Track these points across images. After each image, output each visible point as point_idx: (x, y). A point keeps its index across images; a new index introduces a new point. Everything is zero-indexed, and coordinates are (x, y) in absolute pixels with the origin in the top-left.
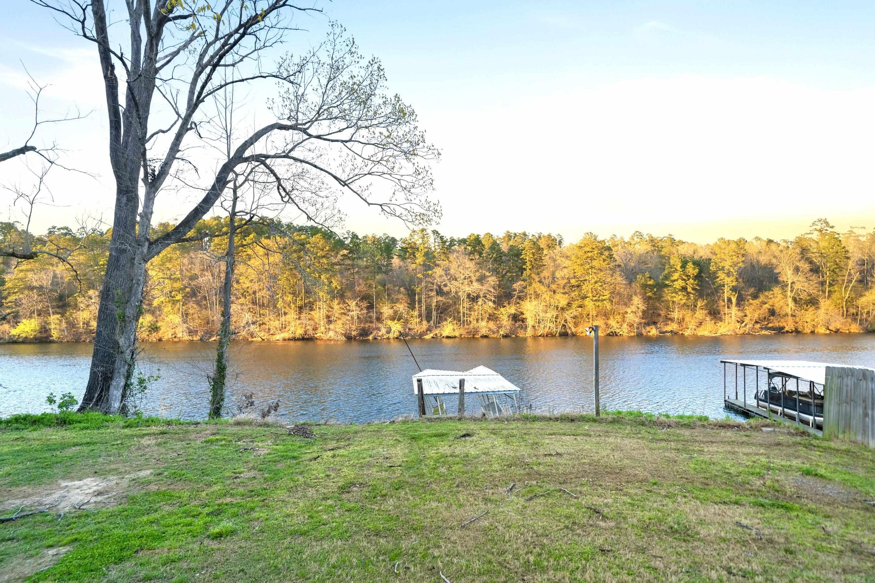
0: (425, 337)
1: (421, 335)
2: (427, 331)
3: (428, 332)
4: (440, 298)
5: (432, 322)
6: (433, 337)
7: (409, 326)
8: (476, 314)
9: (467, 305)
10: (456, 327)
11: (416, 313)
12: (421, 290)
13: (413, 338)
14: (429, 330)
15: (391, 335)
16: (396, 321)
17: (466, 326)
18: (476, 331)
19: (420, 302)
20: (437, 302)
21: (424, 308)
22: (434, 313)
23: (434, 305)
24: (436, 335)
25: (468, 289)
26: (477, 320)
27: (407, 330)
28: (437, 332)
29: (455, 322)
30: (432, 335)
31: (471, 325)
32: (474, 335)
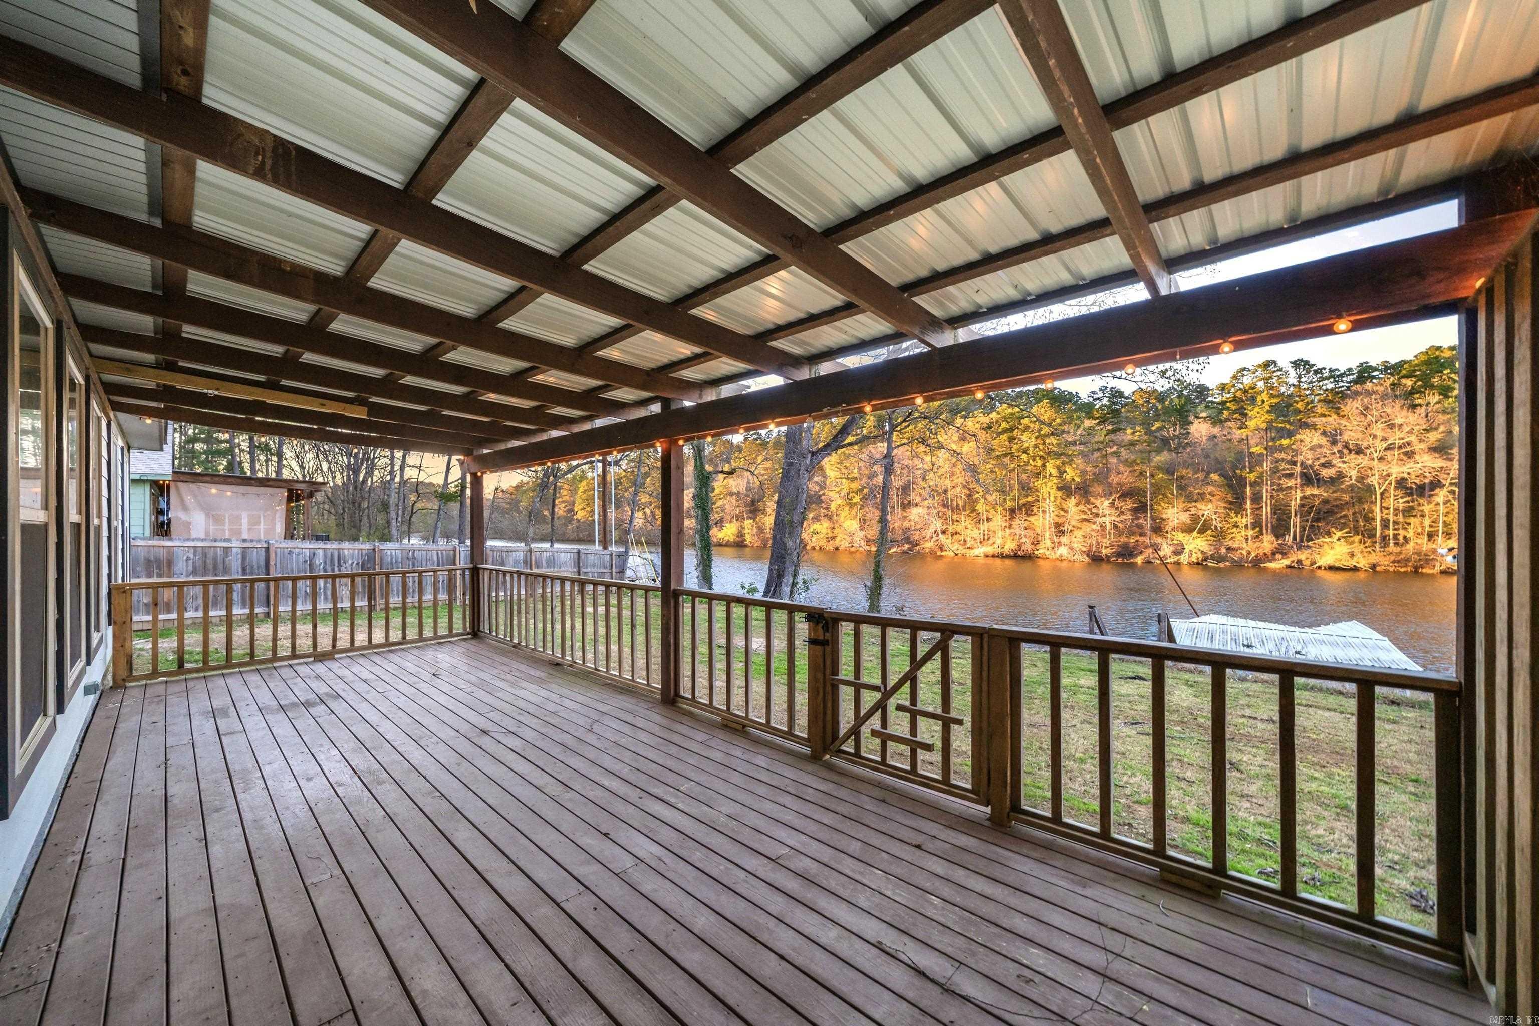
0: (1268, 565)
1: (1257, 562)
2: (1273, 554)
3: (1278, 556)
4: (1309, 491)
5: (1289, 539)
6: (1290, 567)
7: (1228, 542)
8: (1427, 522)
9: (1396, 501)
10: (1357, 548)
11: (1248, 519)
12: (1261, 477)
13: (1238, 565)
14: (1282, 551)
15: (1184, 558)
16: (1195, 533)
17: (1392, 547)
18: (1427, 559)
19: (1257, 499)
20: (1301, 499)
21: (1266, 510)
22: (1295, 522)
23: (1295, 502)
24: (1299, 562)
25: (1397, 471)
26: (1431, 536)
27: (1223, 550)
28: (1303, 555)
29: (1357, 538)
30: (1286, 562)
31: (1410, 546)
32: (1416, 569)
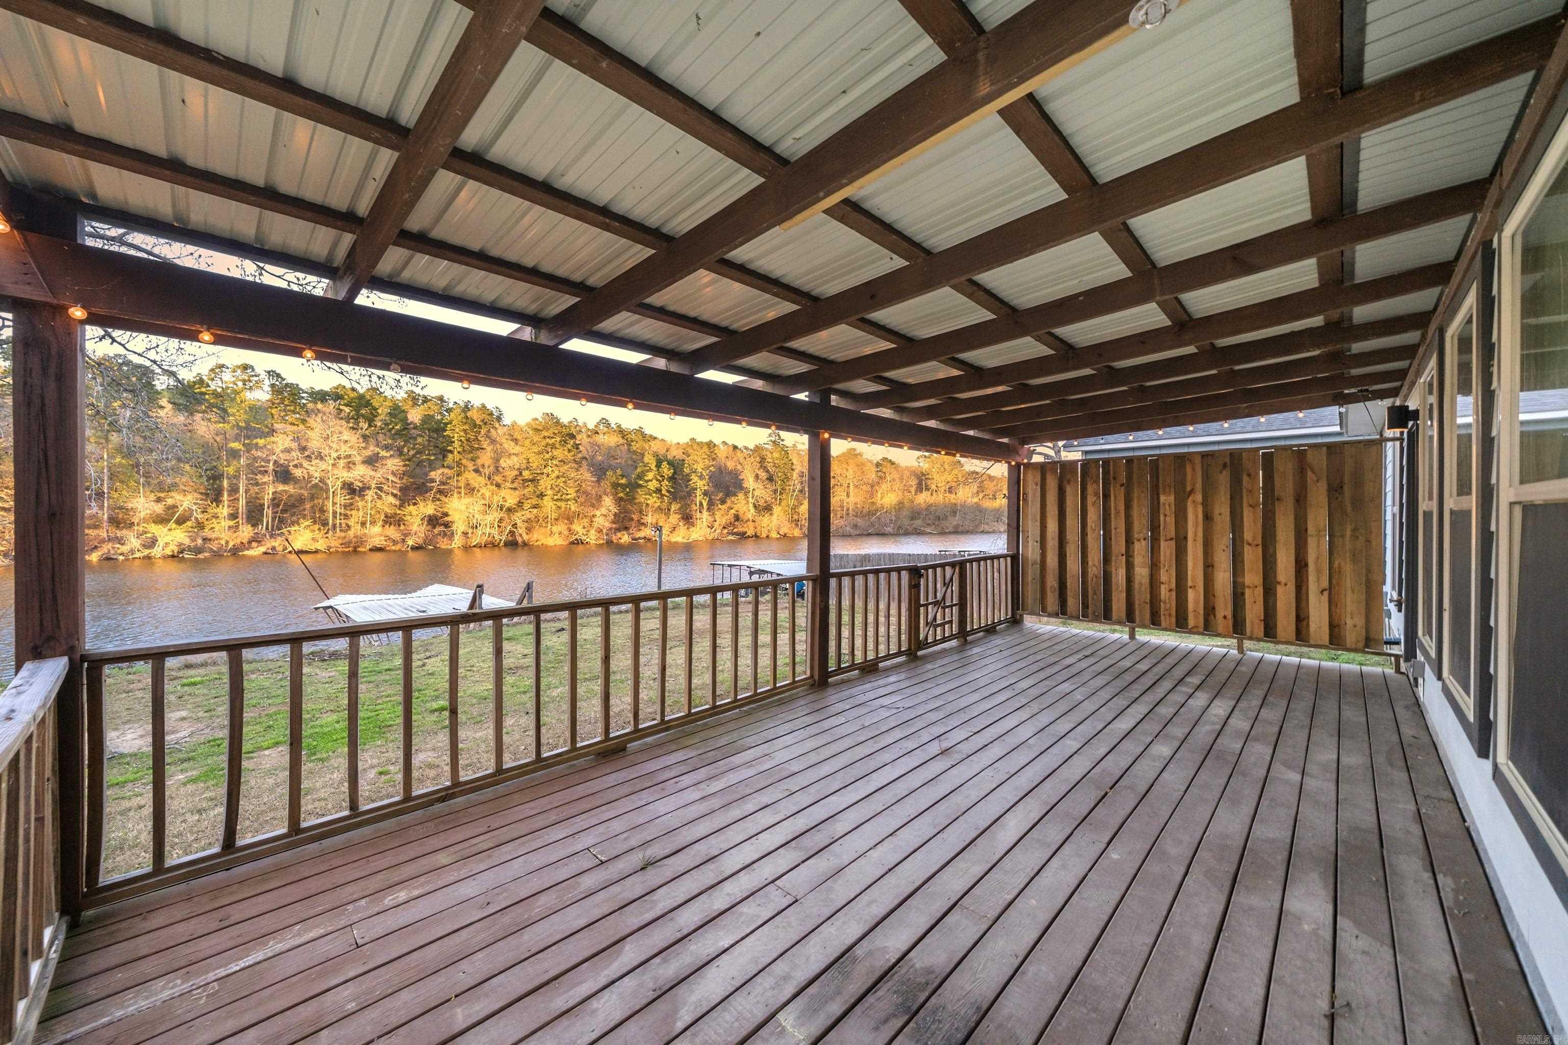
0: (246, 553)
1: (235, 552)
2: (250, 542)
3: (254, 544)
4: (281, 487)
5: (261, 529)
6: (265, 553)
7: (207, 533)
8: (361, 513)
9: (341, 498)
10: (318, 535)
11: (224, 511)
12: (238, 471)
13: (218, 555)
14: (256, 540)
15: (157, 552)
16: (172, 525)
17: (339, 533)
18: (360, 541)
19: (234, 490)
20: (273, 493)
21: (242, 502)
22: (268, 512)
23: (267, 498)
24: (274, 548)
25: (346, 476)
26: (363, 524)
27: (200, 541)
28: (277, 543)
29: (317, 527)
30: (262, 549)
31: (351, 533)
32: (355, 548)
